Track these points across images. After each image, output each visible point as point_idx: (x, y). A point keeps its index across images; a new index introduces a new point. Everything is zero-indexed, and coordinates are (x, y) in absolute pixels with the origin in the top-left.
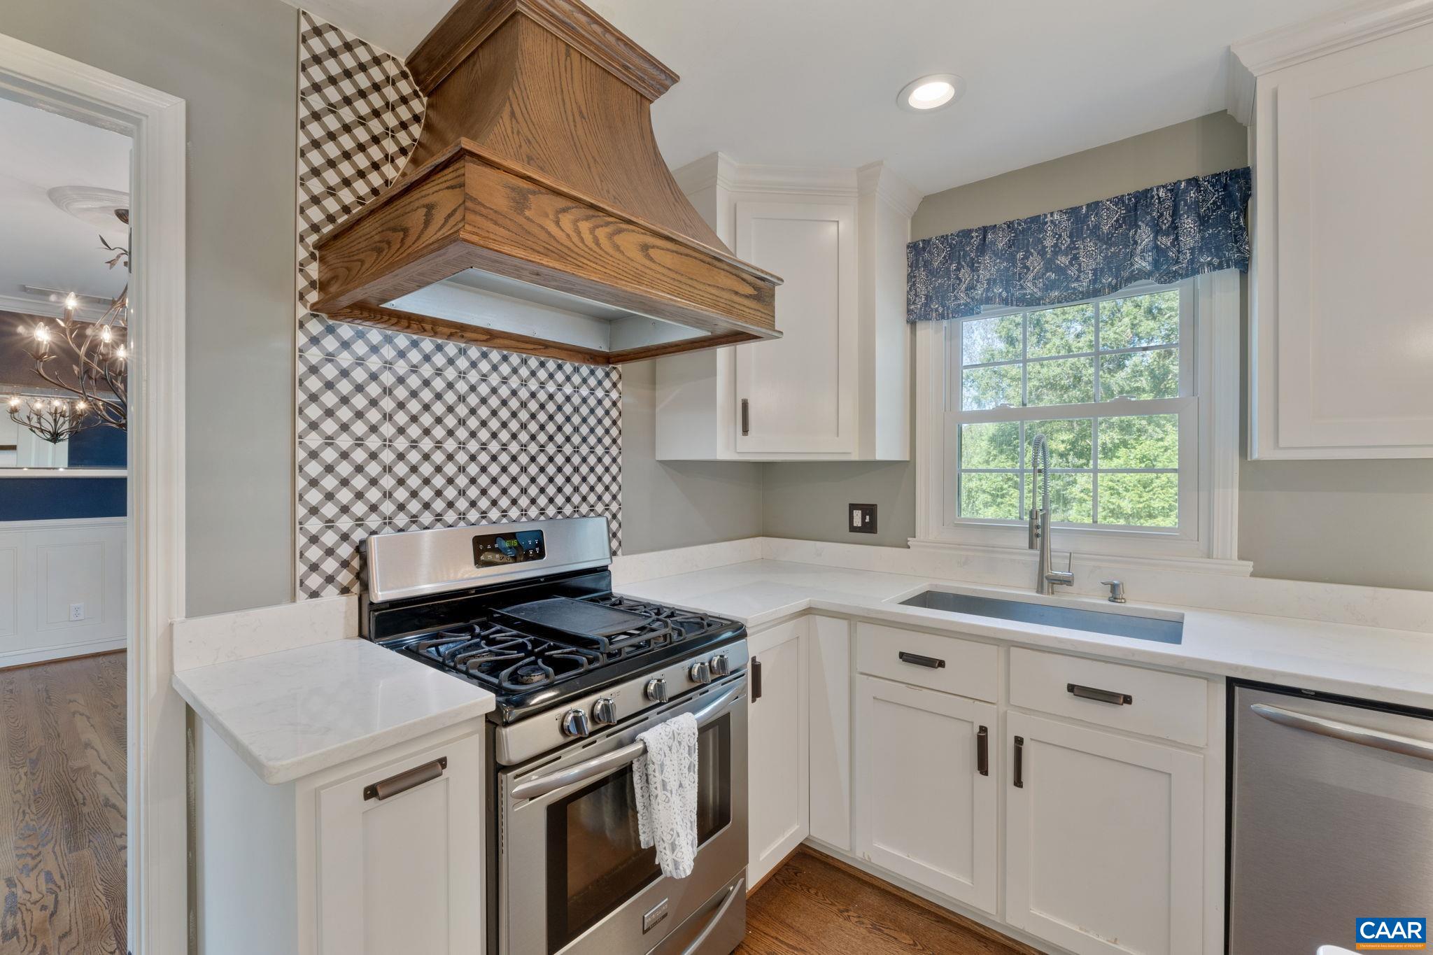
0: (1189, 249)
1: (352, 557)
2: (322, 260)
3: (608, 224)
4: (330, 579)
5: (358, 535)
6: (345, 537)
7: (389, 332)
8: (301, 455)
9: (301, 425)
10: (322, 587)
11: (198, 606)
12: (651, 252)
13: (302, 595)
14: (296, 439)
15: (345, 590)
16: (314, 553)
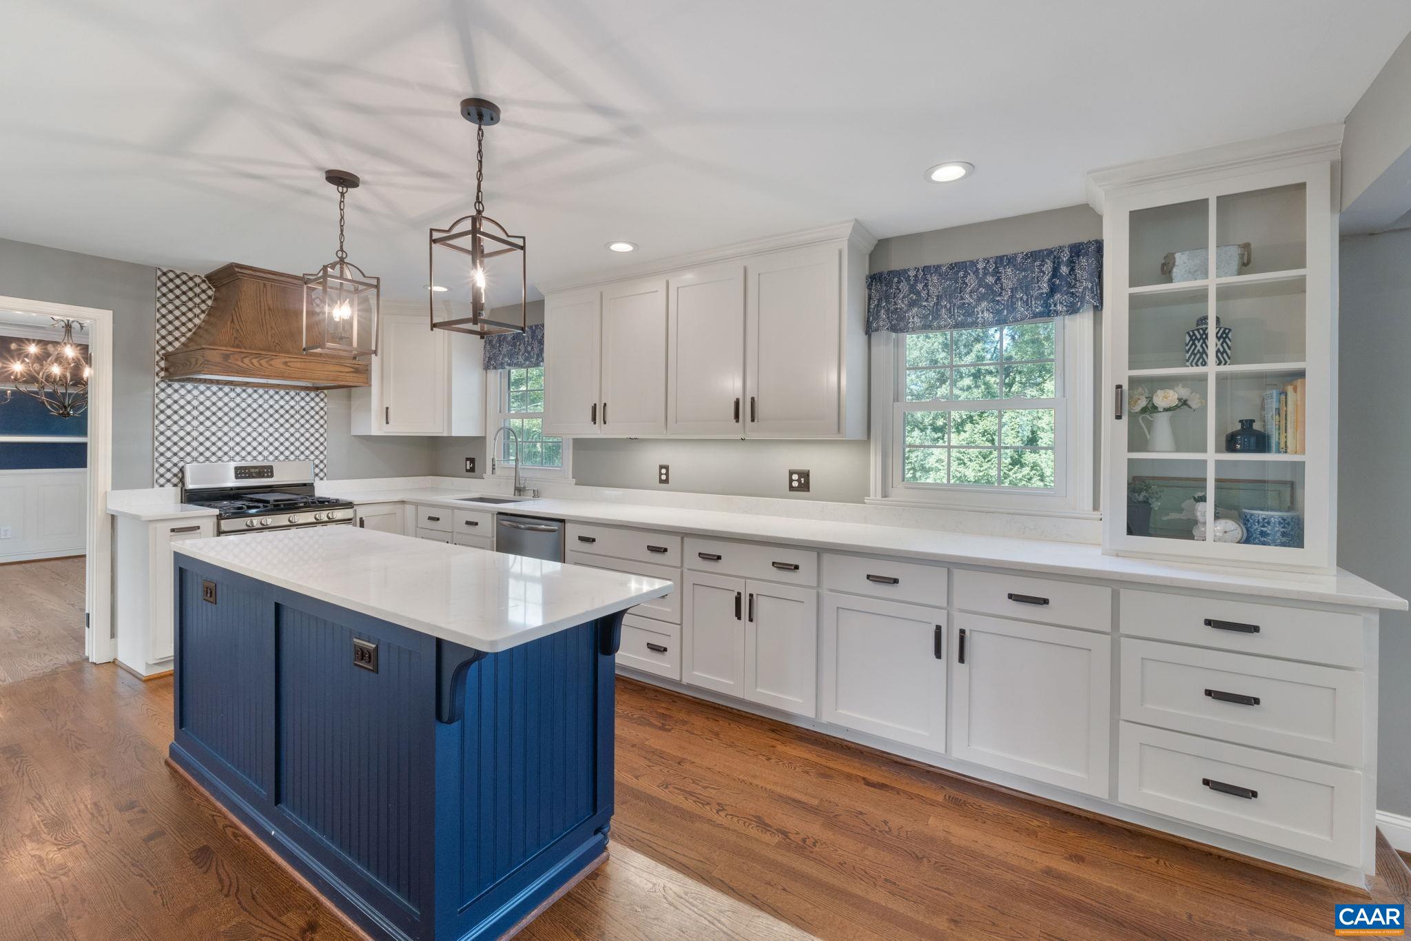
1: (179, 472)
2: (166, 360)
3: (266, 358)
4: (169, 481)
5: (181, 464)
6: (175, 465)
7: (196, 385)
8: (157, 433)
9: (157, 422)
10: (165, 483)
11: (117, 485)
12: (289, 364)
13: (156, 486)
14: (154, 427)
15: (175, 485)
16: (162, 470)
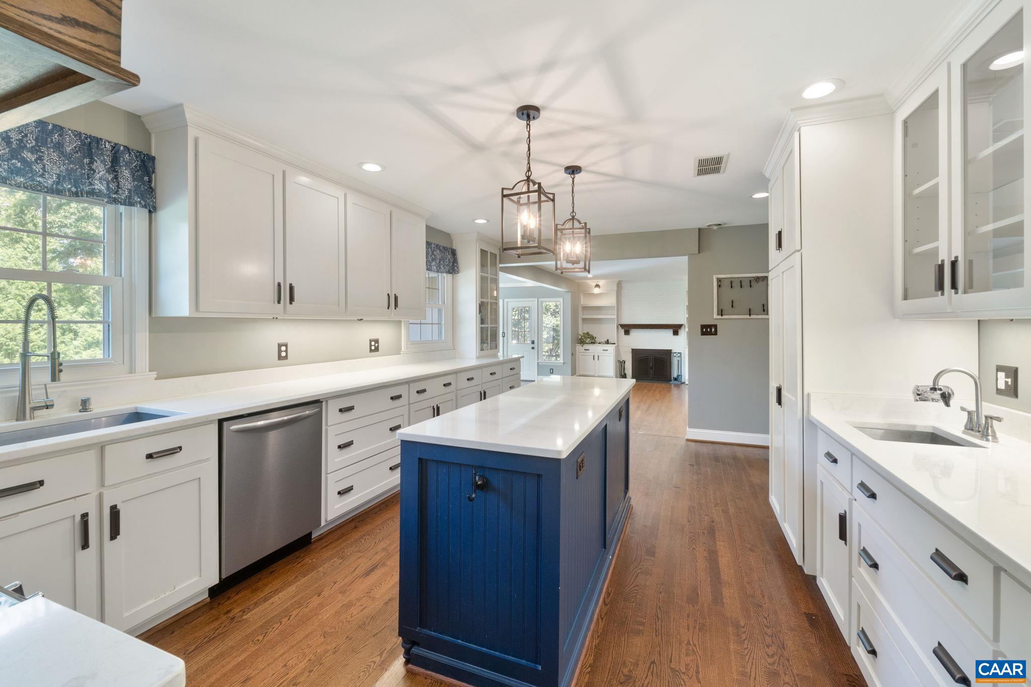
0: (127, 189)
